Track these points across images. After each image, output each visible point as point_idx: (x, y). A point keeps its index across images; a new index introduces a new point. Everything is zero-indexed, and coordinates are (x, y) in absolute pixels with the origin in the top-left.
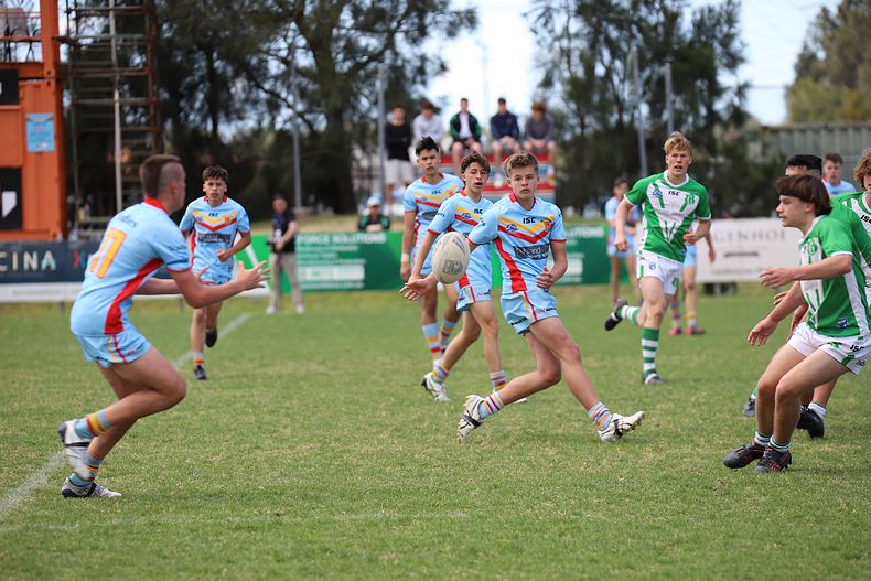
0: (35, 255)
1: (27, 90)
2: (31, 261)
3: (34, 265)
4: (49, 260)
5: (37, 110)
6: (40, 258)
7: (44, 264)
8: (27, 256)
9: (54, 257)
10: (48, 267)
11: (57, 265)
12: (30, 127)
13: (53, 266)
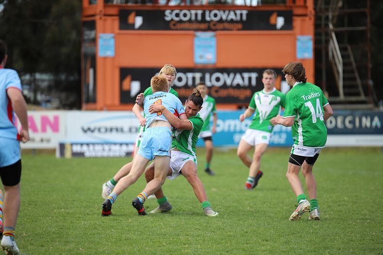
0: (369, 119)
1: (297, 22)
2: (366, 122)
3: (368, 124)
4: (377, 122)
5: (302, 34)
6: (372, 120)
7: (374, 124)
8: (364, 120)
9: (380, 119)
10: (376, 126)
11: (381, 124)
12: (299, 44)
13: (379, 124)
